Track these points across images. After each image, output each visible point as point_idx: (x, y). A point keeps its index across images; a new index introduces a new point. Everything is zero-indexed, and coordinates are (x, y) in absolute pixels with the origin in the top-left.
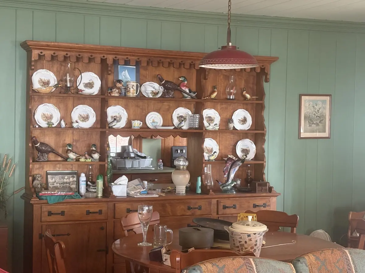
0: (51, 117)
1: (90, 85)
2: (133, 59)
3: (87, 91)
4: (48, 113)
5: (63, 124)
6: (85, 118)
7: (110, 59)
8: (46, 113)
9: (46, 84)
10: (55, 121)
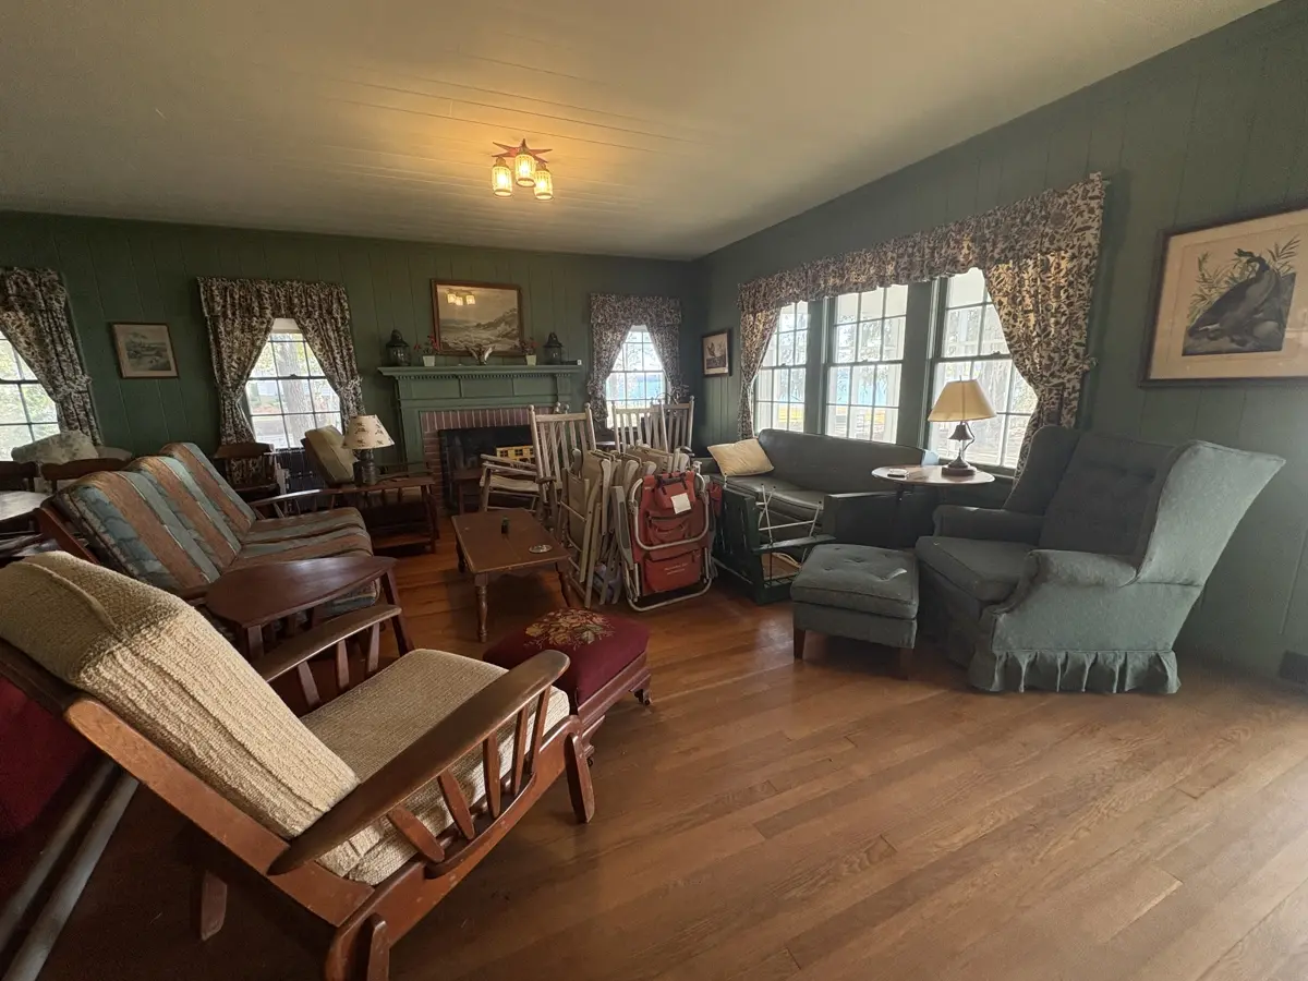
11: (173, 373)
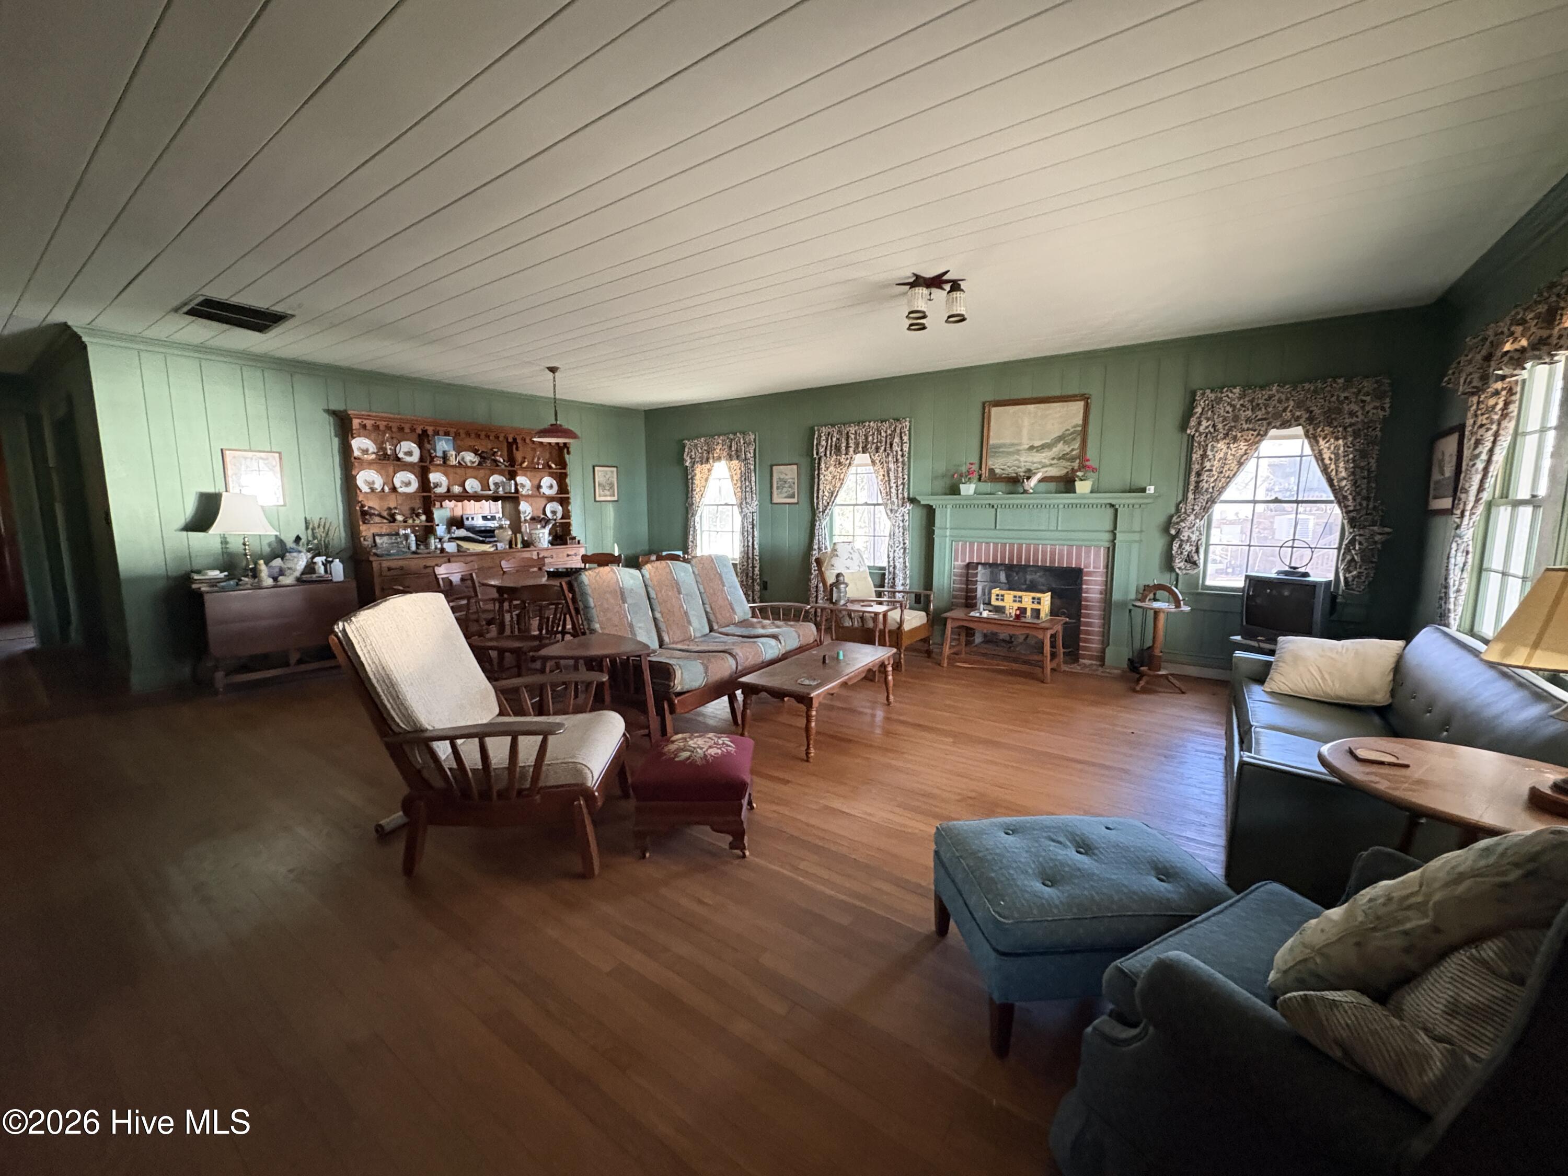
0: (373, 483)
1: (409, 453)
2: (453, 430)
3: (408, 459)
4: (370, 479)
5: (387, 489)
6: (408, 484)
7: (430, 431)
8: (368, 479)
9: (365, 452)
10: (378, 486)
11: (795, 500)
